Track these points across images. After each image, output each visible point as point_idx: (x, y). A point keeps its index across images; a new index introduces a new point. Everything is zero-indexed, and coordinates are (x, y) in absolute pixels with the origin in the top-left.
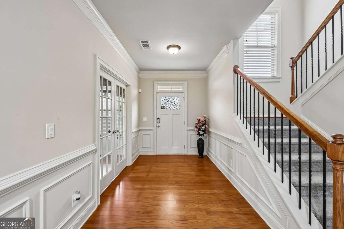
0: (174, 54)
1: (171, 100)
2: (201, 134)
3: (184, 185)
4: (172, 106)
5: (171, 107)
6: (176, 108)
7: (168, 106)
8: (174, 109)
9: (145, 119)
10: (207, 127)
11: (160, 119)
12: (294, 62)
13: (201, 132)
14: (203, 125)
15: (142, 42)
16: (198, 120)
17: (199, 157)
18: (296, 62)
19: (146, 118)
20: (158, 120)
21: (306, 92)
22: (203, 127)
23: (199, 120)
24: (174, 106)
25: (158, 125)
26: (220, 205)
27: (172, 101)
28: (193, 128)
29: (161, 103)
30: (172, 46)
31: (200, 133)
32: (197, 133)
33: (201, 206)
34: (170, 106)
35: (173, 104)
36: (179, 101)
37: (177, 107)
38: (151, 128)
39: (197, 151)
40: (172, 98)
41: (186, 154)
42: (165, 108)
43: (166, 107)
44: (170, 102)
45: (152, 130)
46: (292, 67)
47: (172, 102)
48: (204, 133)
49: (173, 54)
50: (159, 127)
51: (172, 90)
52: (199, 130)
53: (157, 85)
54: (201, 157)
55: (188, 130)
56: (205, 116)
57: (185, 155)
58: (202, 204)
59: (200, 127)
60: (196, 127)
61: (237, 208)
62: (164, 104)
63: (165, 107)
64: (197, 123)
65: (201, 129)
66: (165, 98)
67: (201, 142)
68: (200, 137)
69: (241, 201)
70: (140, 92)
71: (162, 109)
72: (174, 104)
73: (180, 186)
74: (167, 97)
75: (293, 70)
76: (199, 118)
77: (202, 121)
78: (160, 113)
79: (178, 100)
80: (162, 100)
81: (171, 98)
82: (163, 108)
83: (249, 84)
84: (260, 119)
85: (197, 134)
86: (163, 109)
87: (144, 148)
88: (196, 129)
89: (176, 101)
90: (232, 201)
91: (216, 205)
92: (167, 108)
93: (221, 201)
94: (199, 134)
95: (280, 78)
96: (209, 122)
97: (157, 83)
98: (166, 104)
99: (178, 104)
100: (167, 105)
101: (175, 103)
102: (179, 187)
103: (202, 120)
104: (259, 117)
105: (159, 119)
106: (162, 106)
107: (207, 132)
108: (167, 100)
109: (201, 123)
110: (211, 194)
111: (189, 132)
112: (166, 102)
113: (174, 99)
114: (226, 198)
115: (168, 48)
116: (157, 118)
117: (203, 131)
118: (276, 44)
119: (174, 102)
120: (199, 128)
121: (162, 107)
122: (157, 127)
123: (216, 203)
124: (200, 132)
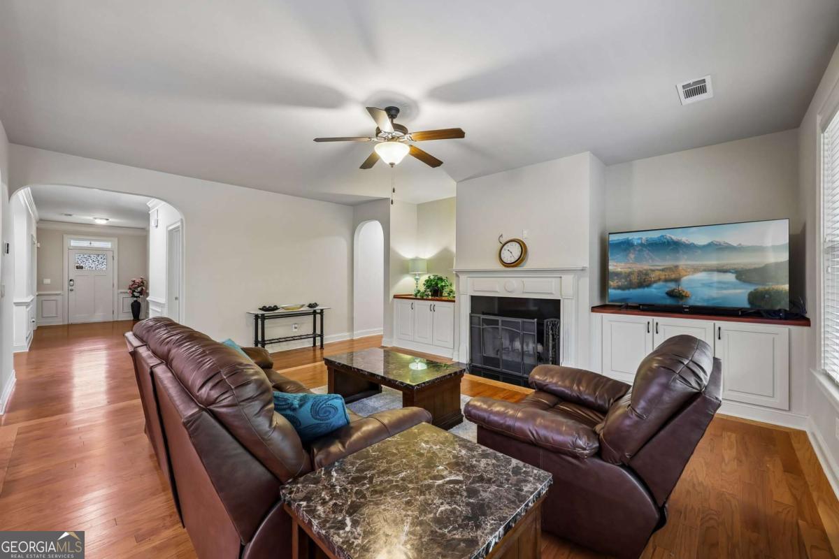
2: (136, 296)
4: (93, 265)
5: (92, 267)
6: (101, 268)
8: (97, 269)
9: (47, 281)
10: (145, 288)
11: (74, 281)
13: (136, 294)
14: (139, 286)
17: (133, 321)
19: (50, 280)
22: (139, 289)
23: (134, 281)
24: (97, 266)
25: (71, 288)
28: (126, 290)
29: (76, 261)
32: (131, 295)
34: (91, 265)
35: (95, 263)
36: (105, 260)
37: (103, 267)
38: (59, 292)
39: (132, 315)
40: (94, 257)
41: (115, 320)
42: (82, 268)
43: (84, 267)
44: (91, 261)
45: (61, 294)
47: (93, 261)
48: (139, 295)
50: (72, 290)
51: (91, 246)
52: (134, 291)
53: (68, 239)
54: (136, 320)
55: (120, 293)
56: (141, 277)
60: (130, 289)
62: (81, 263)
63: (82, 266)
64: (131, 284)
65: (136, 291)
66: (82, 256)
67: (136, 304)
68: (135, 299)
71: (77, 269)
72: (98, 264)
74: (86, 255)
76: (134, 279)
77: (138, 283)
78: (74, 273)
80: (78, 258)
81: (91, 256)
85: (132, 297)
86: (79, 269)
88: (129, 291)
92: (86, 268)
94: (134, 296)
96: (148, 283)
97: (70, 237)
98: (84, 263)
99: (103, 264)
100: (87, 265)
101: (100, 263)
103: (137, 281)
105: (71, 280)
107: (143, 293)
108: (86, 258)
109: (136, 284)
111: (121, 295)
112: (84, 261)
113: (98, 258)
117: (138, 293)
119: (98, 260)
120: (134, 289)
121: (77, 266)
122: (69, 291)
124: (135, 293)
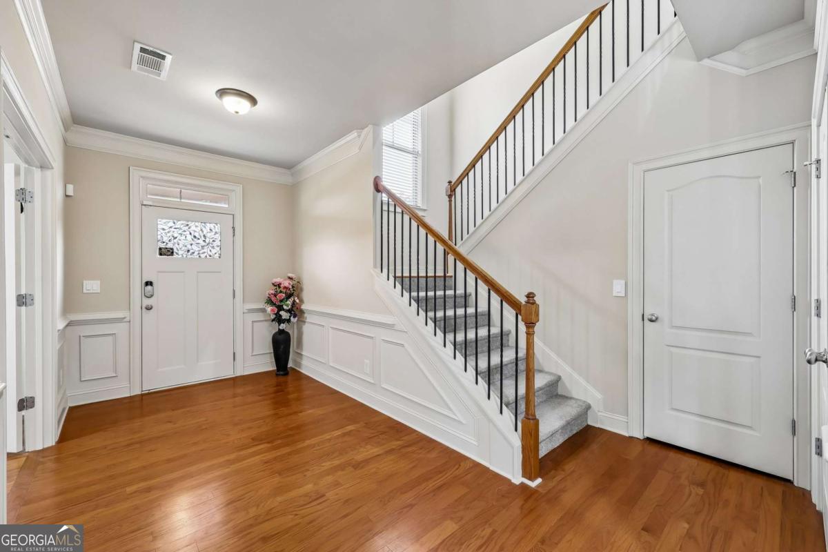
0: (237, 112)
1: (195, 231)
2: (283, 318)
3: (278, 439)
4: (195, 248)
5: (191, 251)
6: (209, 253)
7: (183, 248)
8: (203, 256)
9: (92, 286)
10: (297, 301)
11: (154, 284)
12: (453, 189)
13: (284, 315)
14: (289, 296)
15: (143, 50)
16: (275, 286)
17: (277, 375)
18: (455, 189)
19: (99, 282)
20: (149, 287)
21: (468, 238)
22: (289, 302)
23: (278, 285)
24: (203, 247)
25: (147, 302)
26: (369, 447)
27: (197, 235)
28: (261, 305)
29: (159, 237)
30: (235, 92)
31: (281, 316)
32: (272, 317)
33: (336, 462)
34: (189, 247)
35: (201, 241)
36: (217, 235)
37: (214, 251)
38: (120, 315)
39: (274, 360)
40: (196, 226)
41: (239, 373)
42: (172, 254)
43: (175, 250)
44: (189, 237)
45: (124, 318)
46: (450, 196)
47: (195, 237)
48: (290, 317)
49: (234, 113)
50: (149, 308)
51: (182, 200)
52: (280, 308)
53: (141, 179)
54: (281, 373)
55: (246, 311)
56: (290, 275)
57: (236, 377)
58: (337, 456)
59: (281, 301)
60: (270, 301)
61: (397, 440)
62: (170, 241)
63: (172, 249)
64: (273, 292)
65: (285, 307)
66: (171, 224)
67: (281, 337)
68: (281, 326)
69: (397, 429)
70: (70, 192)
71: (161, 254)
72: (204, 244)
73: (268, 443)
74: (179, 222)
75: (450, 201)
76: (278, 280)
77: (285, 288)
78: (154, 266)
79: (216, 233)
80: (163, 229)
81: (191, 224)
82: (166, 252)
83: (406, 218)
84: (412, 279)
85: (273, 320)
86: (165, 254)
87: (85, 383)
88: (269, 309)
89: (208, 235)
90: (384, 433)
91: (362, 450)
92: (180, 252)
93: (368, 440)
94: (279, 320)
95: (425, 210)
97: (144, 174)
98: (175, 241)
99: (215, 244)
100: (181, 246)
101: (207, 241)
102: (269, 445)
103: (286, 283)
104: (410, 277)
105: (149, 283)
106: (163, 246)
107: (297, 313)
108: (180, 229)
109: (281, 292)
110: (344, 435)
111: (248, 315)
112: (175, 236)
113: (204, 229)
114: (373, 431)
115: (222, 92)
116: (144, 282)
117: (289, 311)
118: (419, 149)
119: (204, 236)
120: (278, 303)
121: (160, 249)
122: (144, 310)
123: (361, 447)
124: (282, 313)
